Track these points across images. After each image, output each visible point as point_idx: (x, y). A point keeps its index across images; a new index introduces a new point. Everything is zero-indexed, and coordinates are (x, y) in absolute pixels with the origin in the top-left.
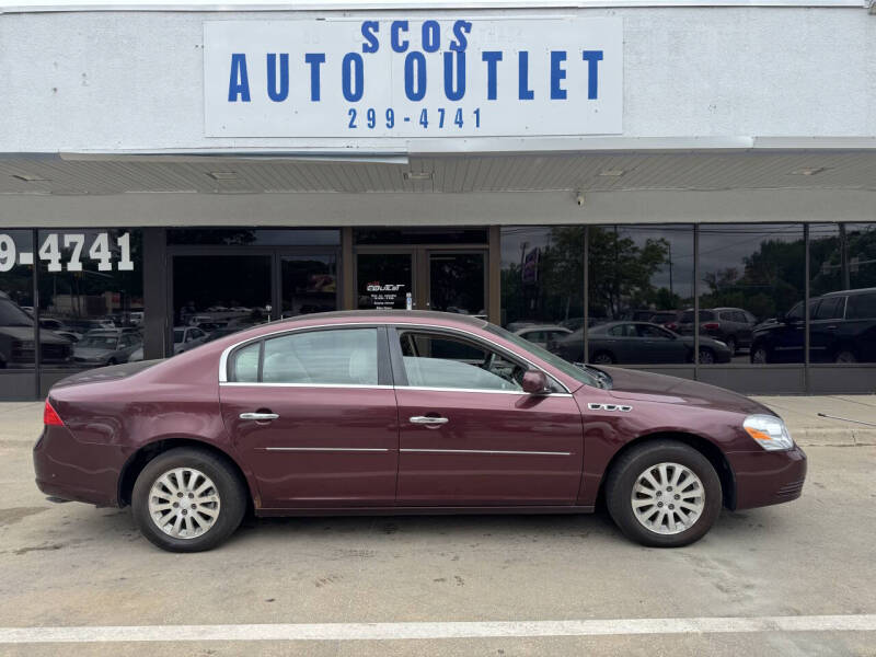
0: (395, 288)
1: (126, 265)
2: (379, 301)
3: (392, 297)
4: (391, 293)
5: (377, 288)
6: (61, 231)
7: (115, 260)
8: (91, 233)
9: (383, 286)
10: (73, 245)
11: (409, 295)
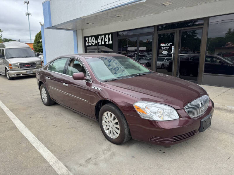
0: (169, 45)
1: (111, 42)
2: (164, 49)
3: (168, 48)
4: (167, 46)
5: (163, 45)
6: (101, 35)
7: (109, 41)
8: (105, 35)
9: (165, 44)
10: (103, 38)
11: (173, 47)
